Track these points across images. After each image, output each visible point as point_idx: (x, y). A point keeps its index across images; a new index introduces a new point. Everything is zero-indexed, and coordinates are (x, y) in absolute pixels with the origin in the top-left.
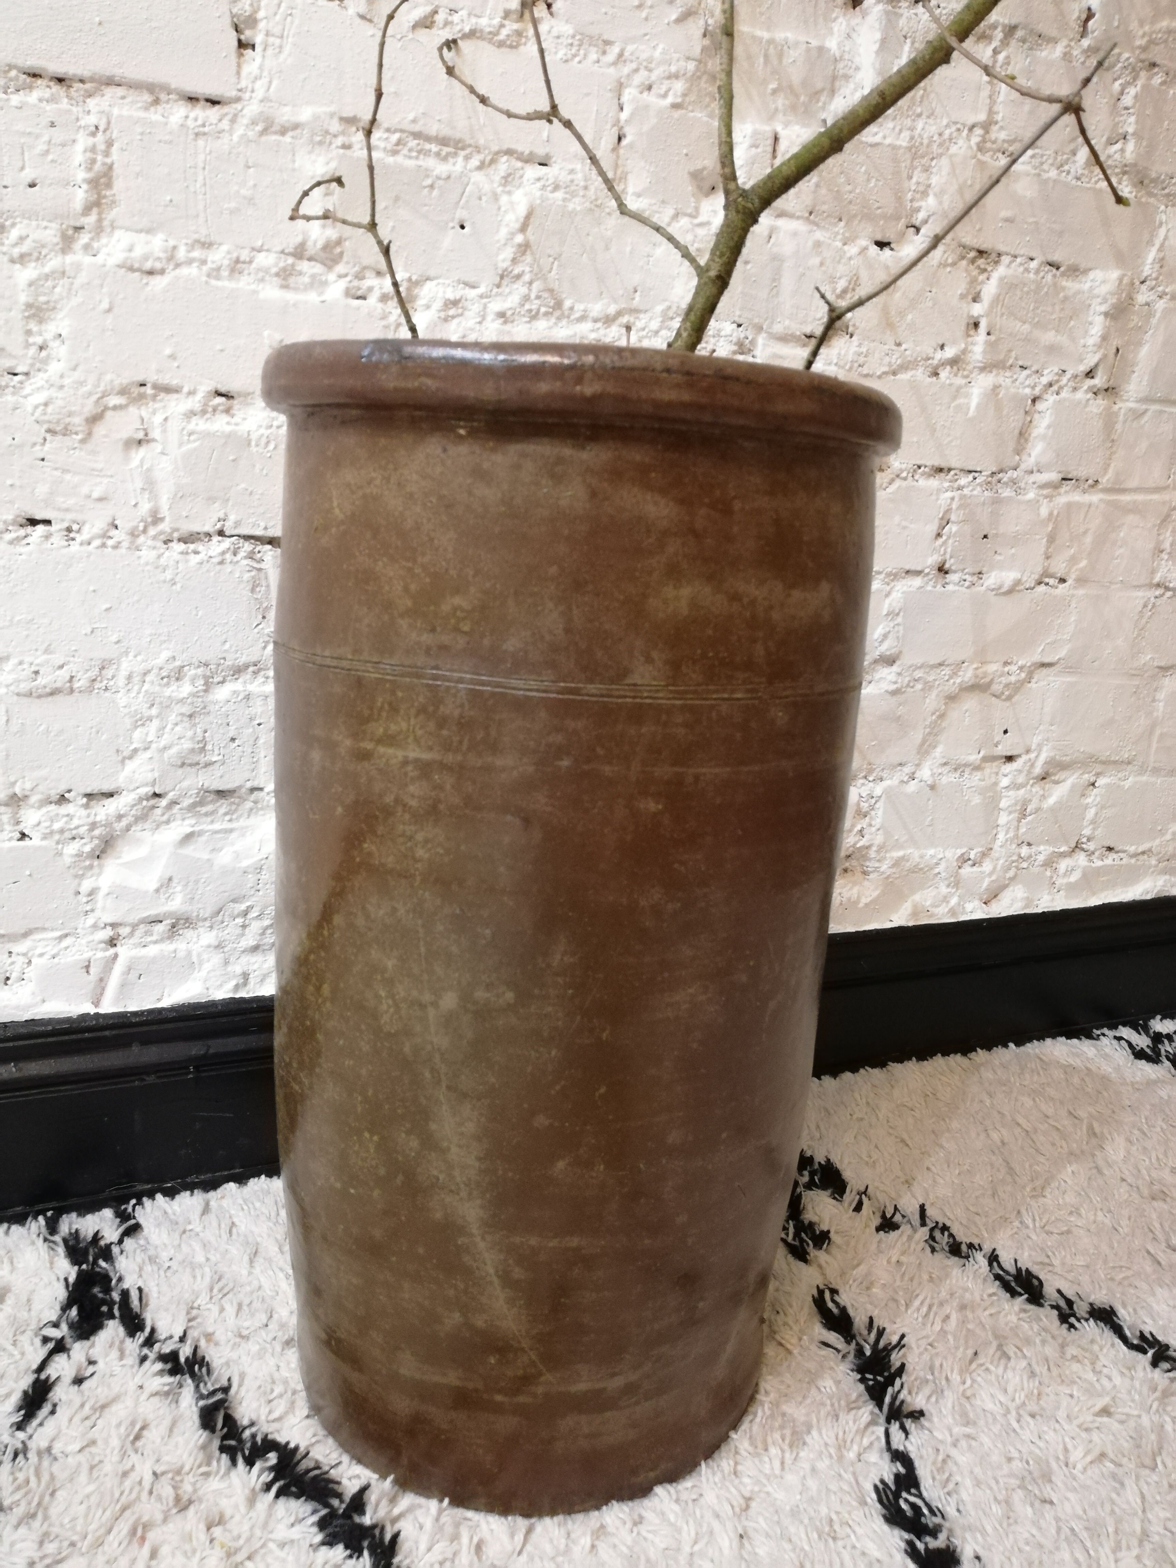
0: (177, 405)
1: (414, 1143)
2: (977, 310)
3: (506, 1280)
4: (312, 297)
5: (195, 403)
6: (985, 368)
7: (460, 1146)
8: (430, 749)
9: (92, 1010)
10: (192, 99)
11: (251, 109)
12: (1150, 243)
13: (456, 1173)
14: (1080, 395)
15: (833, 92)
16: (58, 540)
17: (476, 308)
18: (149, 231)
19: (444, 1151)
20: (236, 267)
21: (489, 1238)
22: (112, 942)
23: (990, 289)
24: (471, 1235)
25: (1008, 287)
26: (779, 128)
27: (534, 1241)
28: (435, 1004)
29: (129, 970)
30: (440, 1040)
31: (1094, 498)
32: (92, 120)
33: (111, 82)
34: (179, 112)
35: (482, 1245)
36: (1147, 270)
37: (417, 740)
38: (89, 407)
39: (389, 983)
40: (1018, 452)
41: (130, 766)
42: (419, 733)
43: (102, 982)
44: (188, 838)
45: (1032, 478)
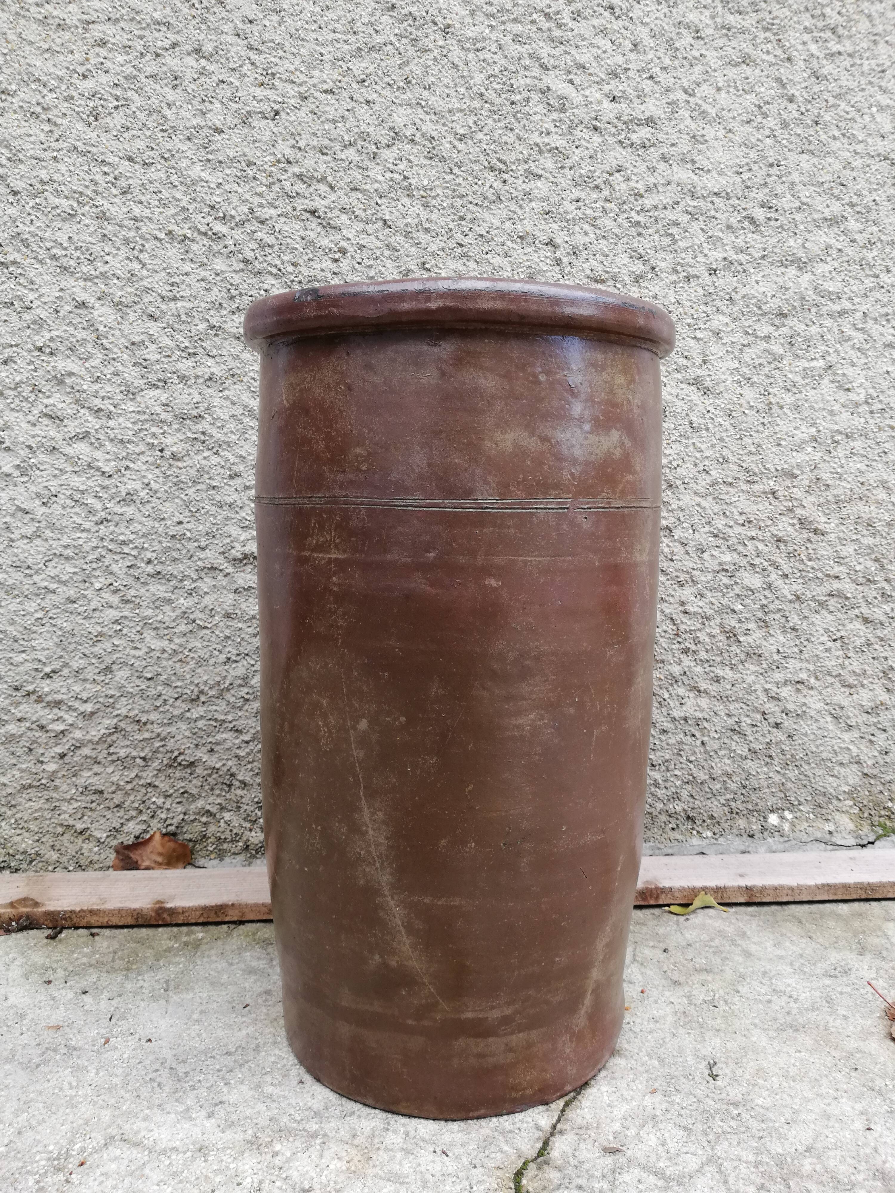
1: (344, 830)
3: (410, 929)
7: (374, 830)
8: (345, 551)
13: (373, 849)
19: (364, 834)
21: (396, 897)
24: (386, 896)
27: (427, 901)
28: (354, 728)
30: (359, 754)
35: (392, 903)
37: (337, 546)
39: (324, 716)
42: (338, 541)
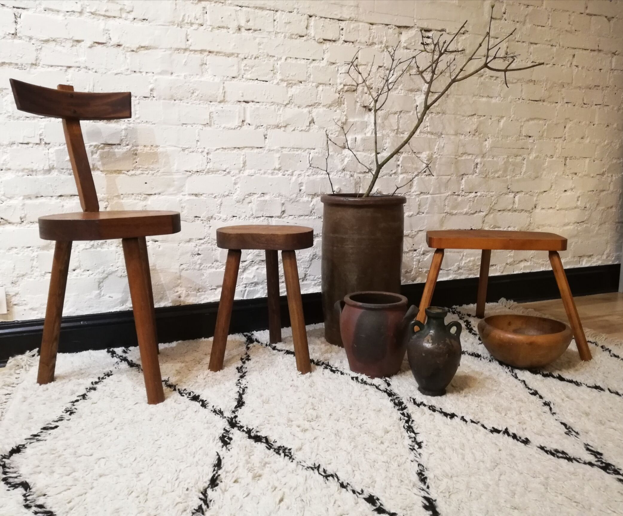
0: (256, 196)
2: (399, 163)
4: (276, 176)
5: (259, 195)
6: (401, 174)
9: (242, 298)
10: (258, 148)
11: (267, 148)
12: (435, 145)
14: (423, 176)
15: (366, 128)
16: (238, 219)
17: (303, 175)
18: (252, 169)
20: (265, 173)
22: (245, 287)
23: (401, 159)
25: (404, 158)
26: (356, 136)
29: (248, 292)
31: (428, 196)
32: (243, 153)
33: (246, 147)
34: (256, 150)
36: (435, 151)
38: (243, 198)
40: (410, 189)
41: (248, 256)
43: (244, 294)
44: (258, 269)
45: (414, 193)
